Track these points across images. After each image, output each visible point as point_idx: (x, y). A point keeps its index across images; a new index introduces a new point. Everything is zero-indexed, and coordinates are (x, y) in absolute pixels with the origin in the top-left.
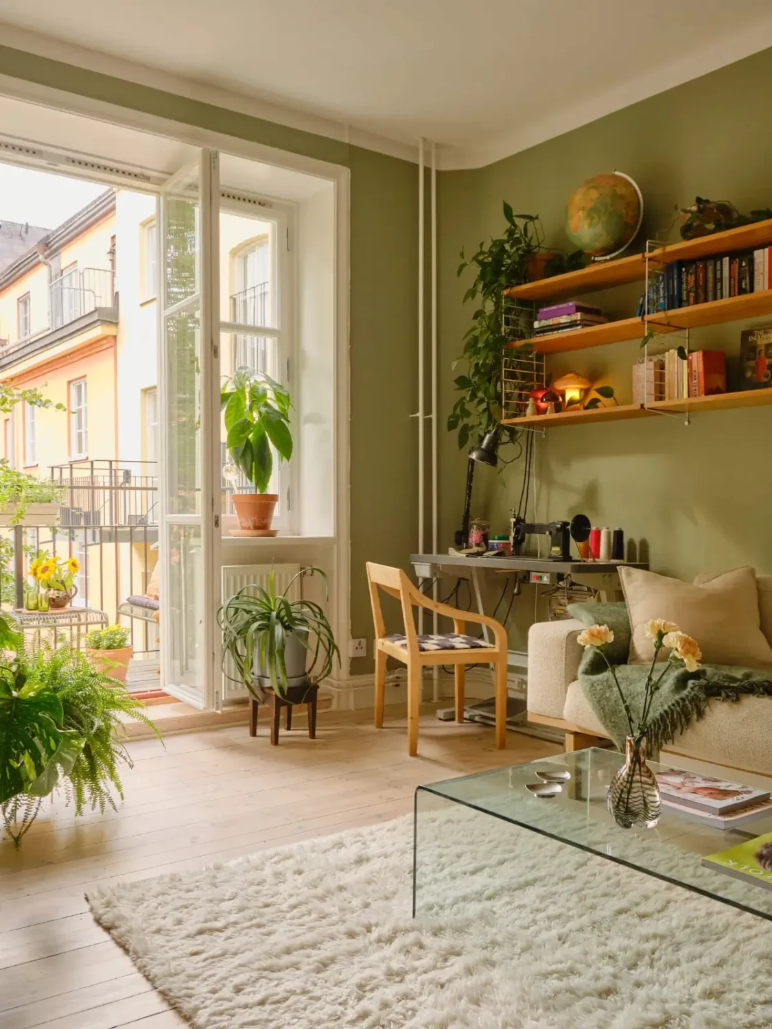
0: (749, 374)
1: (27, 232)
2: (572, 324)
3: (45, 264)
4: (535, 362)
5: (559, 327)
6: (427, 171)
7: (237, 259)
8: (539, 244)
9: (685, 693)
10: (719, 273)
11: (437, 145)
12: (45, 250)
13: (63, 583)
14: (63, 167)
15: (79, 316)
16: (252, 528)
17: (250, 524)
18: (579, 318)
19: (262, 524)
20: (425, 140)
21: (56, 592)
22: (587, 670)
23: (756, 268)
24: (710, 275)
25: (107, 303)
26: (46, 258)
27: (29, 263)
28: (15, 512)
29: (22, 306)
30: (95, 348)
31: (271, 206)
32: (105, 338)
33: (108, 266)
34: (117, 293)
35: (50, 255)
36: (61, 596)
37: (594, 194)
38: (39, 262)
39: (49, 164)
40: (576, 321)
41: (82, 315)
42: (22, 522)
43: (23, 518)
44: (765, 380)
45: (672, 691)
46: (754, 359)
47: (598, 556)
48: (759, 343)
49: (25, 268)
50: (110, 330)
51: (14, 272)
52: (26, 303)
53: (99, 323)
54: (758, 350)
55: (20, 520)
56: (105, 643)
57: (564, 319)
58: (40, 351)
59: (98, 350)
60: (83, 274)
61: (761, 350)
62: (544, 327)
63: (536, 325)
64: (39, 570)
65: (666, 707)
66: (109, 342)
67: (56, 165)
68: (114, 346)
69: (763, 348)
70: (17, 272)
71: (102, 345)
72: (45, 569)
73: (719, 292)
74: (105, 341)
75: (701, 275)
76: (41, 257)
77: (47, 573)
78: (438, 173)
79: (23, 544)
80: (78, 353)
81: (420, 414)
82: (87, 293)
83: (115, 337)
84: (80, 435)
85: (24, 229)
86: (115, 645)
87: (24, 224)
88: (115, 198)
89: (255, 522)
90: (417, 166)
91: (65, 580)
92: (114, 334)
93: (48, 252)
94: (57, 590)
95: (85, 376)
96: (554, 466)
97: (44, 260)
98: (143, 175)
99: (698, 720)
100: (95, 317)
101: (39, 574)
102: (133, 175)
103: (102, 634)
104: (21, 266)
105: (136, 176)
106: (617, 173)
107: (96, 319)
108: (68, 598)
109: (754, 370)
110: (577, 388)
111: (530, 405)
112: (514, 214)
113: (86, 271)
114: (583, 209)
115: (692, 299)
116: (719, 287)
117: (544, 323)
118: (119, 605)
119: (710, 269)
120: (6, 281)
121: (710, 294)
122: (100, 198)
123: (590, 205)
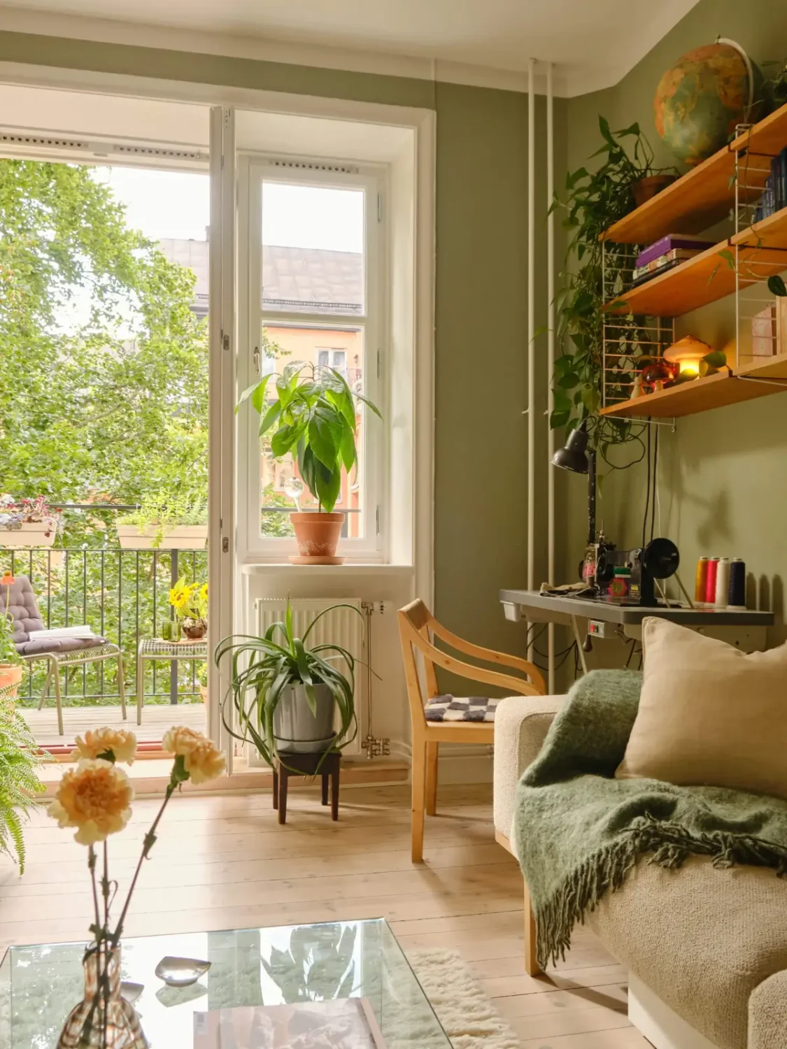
2: (669, 266)
4: (659, 329)
5: (655, 274)
6: (540, 101)
8: (648, 165)
9: (619, 839)
11: (554, 65)
13: (196, 611)
14: (112, 156)
16: (308, 554)
17: (306, 549)
18: (675, 257)
19: (321, 550)
20: (536, 61)
22: (530, 777)
31: (357, 171)
36: (196, 626)
37: (679, 75)
39: (96, 155)
40: (672, 261)
42: (160, 546)
43: (162, 542)
45: (603, 833)
47: (713, 600)
55: (159, 543)
57: (660, 262)
62: (643, 275)
63: (635, 275)
65: (584, 859)
67: (106, 156)
78: (555, 100)
81: (530, 410)
89: (310, 547)
90: (526, 95)
91: (199, 608)
94: (192, 618)
96: (684, 469)
98: (199, 154)
99: (614, 892)
102: (189, 155)
105: (192, 156)
106: (721, 41)
108: (204, 628)
110: (696, 358)
111: (635, 387)
112: (611, 131)
114: (667, 98)
117: (644, 270)
123: (673, 91)
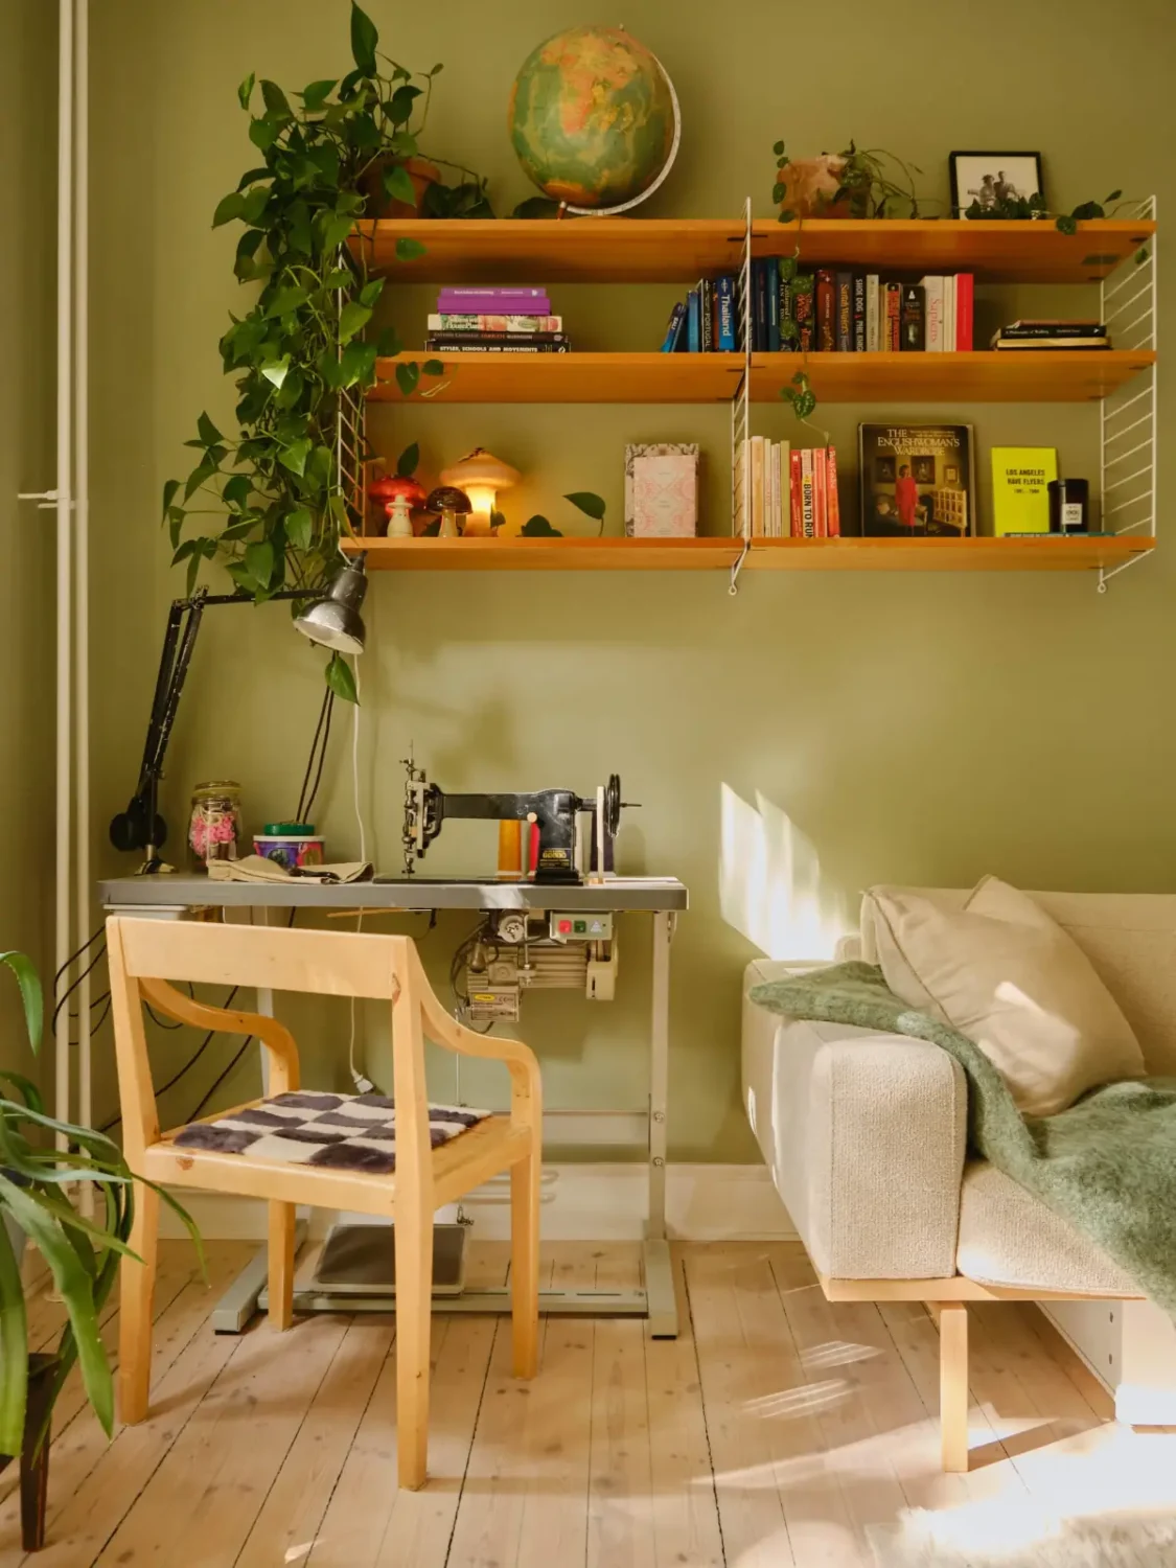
0: (885, 509)
2: (542, 341)
5: (503, 340)
10: (859, 301)
18: (559, 330)
23: (928, 308)
24: (844, 301)
40: (551, 334)
44: (918, 522)
46: (892, 480)
48: (899, 451)
54: (899, 465)
57: (515, 324)
61: (905, 467)
62: (457, 331)
63: (435, 322)
69: (908, 463)
73: (860, 338)
75: (828, 297)
109: (894, 501)
114: (605, 84)
115: (806, 342)
116: (860, 329)
117: (456, 322)
119: (844, 289)
121: (845, 340)
123: (622, 82)
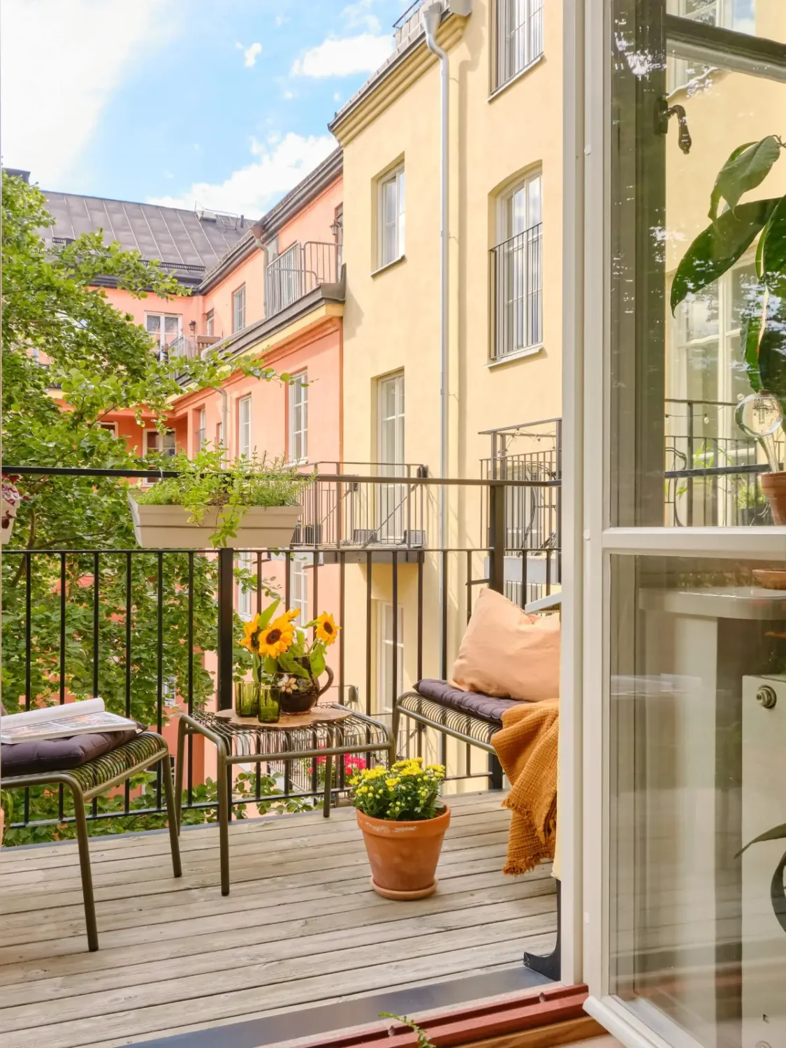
1: (242, 226)
3: (262, 249)
7: (499, 199)
12: (262, 234)
13: (306, 663)
15: (300, 297)
21: (293, 680)
25: (331, 278)
26: (263, 243)
27: (247, 248)
28: (221, 524)
29: (236, 300)
30: (317, 334)
32: (330, 320)
33: (332, 239)
34: (344, 267)
35: (266, 239)
36: (301, 689)
38: (256, 248)
41: (303, 295)
42: (231, 543)
43: (234, 536)
49: (241, 257)
50: (335, 310)
51: (229, 262)
52: (240, 296)
53: (323, 302)
55: (228, 538)
56: (398, 807)
58: (255, 343)
59: (320, 336)
60: (304, 249)
64: (262, 637)
66: (334, 325)
68: (341, 329)
70: (232, 262)
71: (325, 330)
72: (274, 636)
74: (329, 325)
76: (257, 242)
77: (277, 644)
79: (234, 567)
80: (297, 342)
82: (308, 274)
83: (341, 318)
84: (298, 437)
85: (239, 223)
86: (418, 810)
87: (240, 217)
88: (341, 160)
91: (311, 658)
92: (340, 315)
93: (265, 235)
94: (295, 676)
95: (306, 368)
97: (261, 245)
100: (319, 295)
101: (264, 647)
103: (391, 782)
104: (237, 255)
107: (321, 297)
108: (313, 693)
113: (308, 245)
118: (399, 695)
120: (221, 274)
122: (322, 164)
